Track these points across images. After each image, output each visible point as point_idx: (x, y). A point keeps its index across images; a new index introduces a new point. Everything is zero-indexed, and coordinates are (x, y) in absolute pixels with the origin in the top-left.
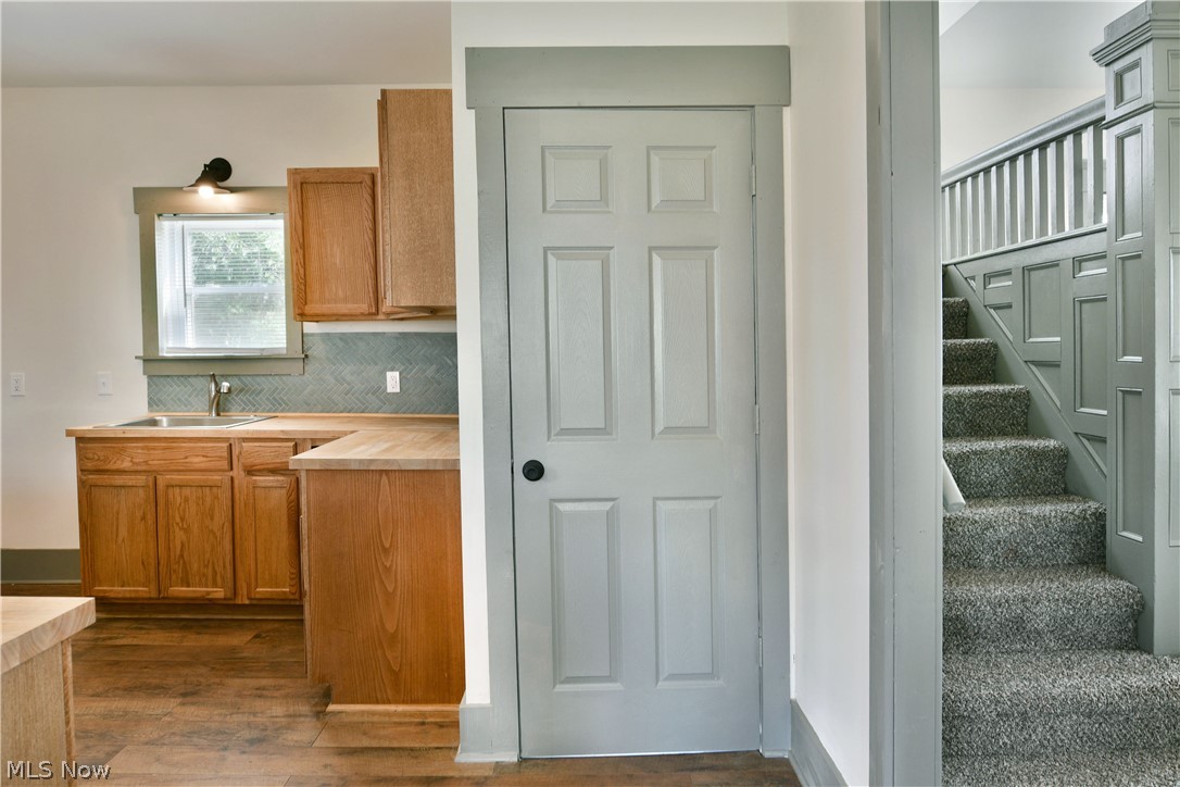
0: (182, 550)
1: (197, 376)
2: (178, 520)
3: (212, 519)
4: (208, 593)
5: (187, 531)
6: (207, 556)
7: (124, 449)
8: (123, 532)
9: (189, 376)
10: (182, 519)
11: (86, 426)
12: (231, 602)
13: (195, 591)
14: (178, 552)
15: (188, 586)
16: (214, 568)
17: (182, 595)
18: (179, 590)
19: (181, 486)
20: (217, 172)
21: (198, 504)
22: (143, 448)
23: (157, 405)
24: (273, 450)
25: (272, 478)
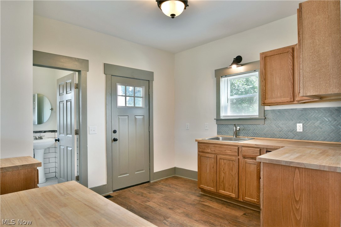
0: (223, 179)
1: (230, 125)
2: (222, 169)
3: (232, 171)
4: (230, 195)
5: (225, 173)
6: (230, 183)
7: (209, 146)
8: (208, 171)
9: (228, 125)
10: (224, 170)
11: (200, 139)
12: (237, 199)
13: (226, 193)
14: (222, 180)
15: (225, 191)
16: (232, 187)
17: (223, 193)
18: (222, 192)
19: (224, 159)
20: (238, 60)
21: (228, 166)
22: (214, 146)
23: (220, 133)
24: (252, 151)
25: (252, 160)
